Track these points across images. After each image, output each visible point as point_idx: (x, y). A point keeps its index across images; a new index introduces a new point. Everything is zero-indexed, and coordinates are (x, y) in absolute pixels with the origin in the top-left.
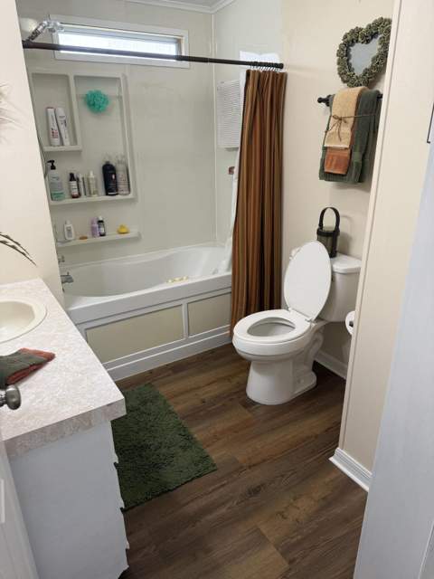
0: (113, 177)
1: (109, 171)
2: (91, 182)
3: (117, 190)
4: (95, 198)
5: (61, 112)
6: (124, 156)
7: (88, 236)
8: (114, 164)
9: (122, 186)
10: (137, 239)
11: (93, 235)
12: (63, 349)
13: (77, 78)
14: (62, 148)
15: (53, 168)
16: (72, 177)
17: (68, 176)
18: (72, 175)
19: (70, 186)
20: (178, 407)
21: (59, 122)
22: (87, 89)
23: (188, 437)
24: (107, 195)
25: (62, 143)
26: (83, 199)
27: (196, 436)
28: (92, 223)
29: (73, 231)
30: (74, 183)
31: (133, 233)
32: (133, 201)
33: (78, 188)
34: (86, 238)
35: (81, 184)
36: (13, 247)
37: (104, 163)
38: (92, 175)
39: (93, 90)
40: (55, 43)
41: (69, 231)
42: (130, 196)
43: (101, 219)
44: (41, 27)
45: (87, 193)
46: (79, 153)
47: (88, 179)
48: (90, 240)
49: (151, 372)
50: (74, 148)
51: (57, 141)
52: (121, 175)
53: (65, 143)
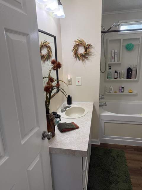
0: (130, 72)
1: (129, 70)
2: (122, 74)
3: (131, 77)
4: (122, 79)
5: (116, 51)
6: (137, 65)
7: (117, 92)
8: (132, 68)
9: (133, 76)
10: (136, 95)
11: (119, 92)
12: (83, 126)
13: (124, 40)
14: (114, 63)
15: (110, 69)
16: (116, 72)
17: (115, 72)
18: (116, 71)
19: (114, 75)
20: (130, 164)
21: (115, 54)
22: (126, 43)
23: (128, 178)
24: (127, 78)
25: (115, 61)
26: (118, 79)
27: (132, 180)
28: (120, 87)
29: (112, 90)
30: (116, 74)
31: (135, 93)
32: (137, 81)
33: (117, 76)
34: (116, 92)
35: (118, 74)
36: (63, 93)
37: (128, 68)
38: (123, 72)
39: (129, 43)
40: (119, 30)
41: (111, 89)
42: (136, 79)
43: (123, 86)
44: (113, 26)
45: (120, 77)
46: (120, 64)
47: (121, 73)
48: (118, 93)
49: (125, 146)
50: (118, 62)
51: (113, 60)
52: (134, 72)
53: (116, 61)
